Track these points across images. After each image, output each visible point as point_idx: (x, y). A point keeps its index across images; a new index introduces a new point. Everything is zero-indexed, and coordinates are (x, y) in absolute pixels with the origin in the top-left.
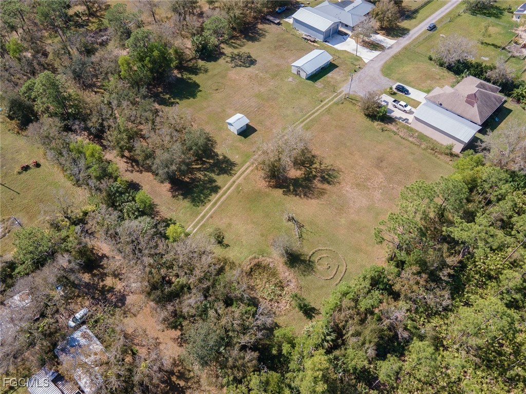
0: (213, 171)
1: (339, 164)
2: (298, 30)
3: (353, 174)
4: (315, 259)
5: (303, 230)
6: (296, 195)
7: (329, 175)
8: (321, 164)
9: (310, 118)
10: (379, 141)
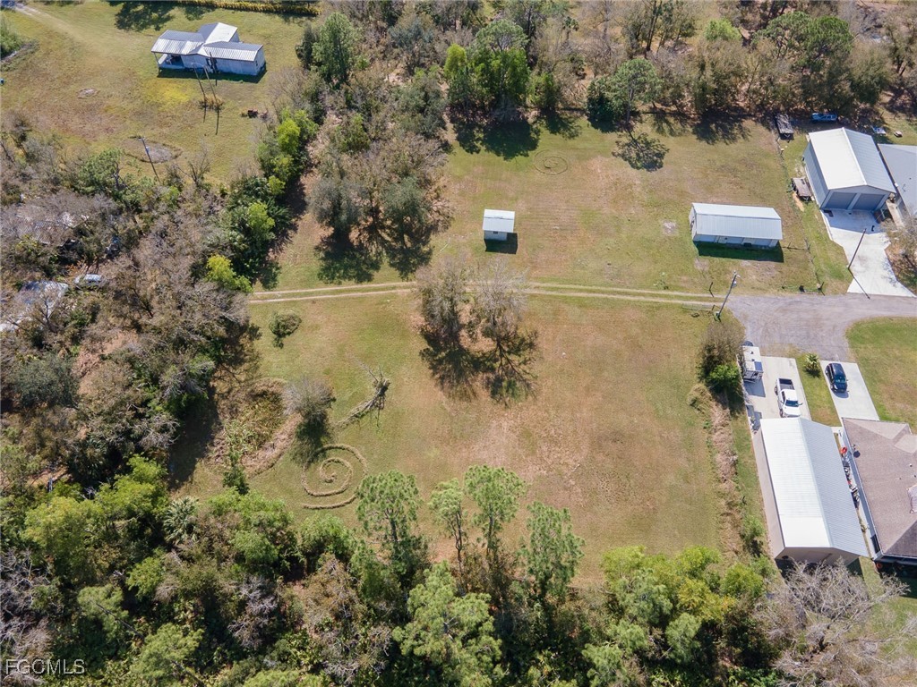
0: (393, 257)
2: (804, 165)
3: (546, 415)
4: (333, 455)
5: (376, 412)
6: (433, 367)
7: (511, 385)
8: (525, 363)
9: (610, 296)
10: (661, 413)
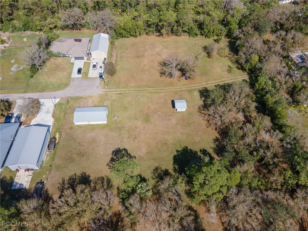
1: (156, 65)
3: (156, 59)
8: (163, 69)
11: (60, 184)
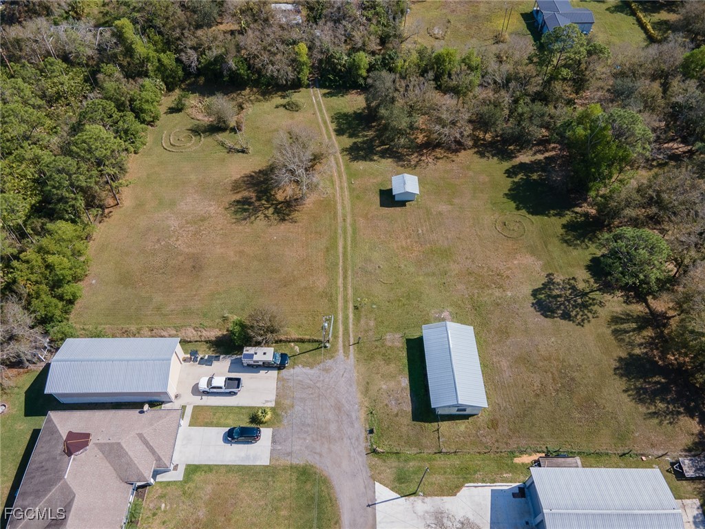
1: (245, 229)
3: (219, 228)
4: (196, 138)
5: (225, 151)
6: (260, 172)
7: (246, 210)
8: (266, 216)
10: (217, 296)
11: (660, 423)
